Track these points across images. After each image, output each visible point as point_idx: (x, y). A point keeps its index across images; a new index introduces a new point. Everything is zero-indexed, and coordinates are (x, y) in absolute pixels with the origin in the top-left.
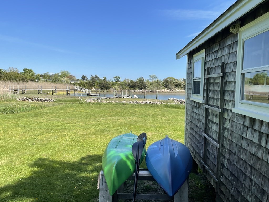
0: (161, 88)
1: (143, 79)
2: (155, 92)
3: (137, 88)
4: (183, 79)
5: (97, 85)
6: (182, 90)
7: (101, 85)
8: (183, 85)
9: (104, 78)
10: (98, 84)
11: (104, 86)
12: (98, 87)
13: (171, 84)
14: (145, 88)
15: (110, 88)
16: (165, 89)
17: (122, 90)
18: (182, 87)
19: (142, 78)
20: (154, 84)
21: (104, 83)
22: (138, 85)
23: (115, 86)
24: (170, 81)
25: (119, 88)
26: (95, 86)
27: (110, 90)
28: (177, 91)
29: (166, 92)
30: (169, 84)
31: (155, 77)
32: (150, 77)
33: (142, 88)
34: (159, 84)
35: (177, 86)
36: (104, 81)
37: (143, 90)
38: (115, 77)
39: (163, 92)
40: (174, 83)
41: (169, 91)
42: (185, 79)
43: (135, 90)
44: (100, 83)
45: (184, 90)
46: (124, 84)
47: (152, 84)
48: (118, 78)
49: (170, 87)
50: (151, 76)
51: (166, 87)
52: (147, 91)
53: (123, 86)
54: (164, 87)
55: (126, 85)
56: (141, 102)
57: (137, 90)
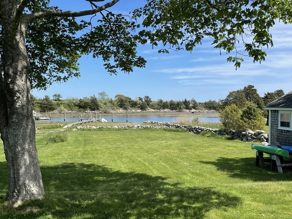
0: (116, 108)
1: (96, 98)
2: (109, 113)
3: (88, 109)
4: (139, 98)
5: (37, 106)
6: (139, 110)
7: (43, 106)
8: (139, 104)
9: (45, 96)
10: (38, 104)
11: (46, 107)
12: (38, 108)
13: (126, 104)
14: (98, 109)
15: (54, 109)
16: (120, 110)
17: (70, 112)
18: (139, 107)
19: (95, 96)
20: (108, 104)
21: (46, 103)
22: (90, 106)
23: (61, 107)
24: (125, 101)
25: (65, 110)
26: (34, 107)
27: (55, 111)
28: (133, 111)
29: (122, 113)
30: (125, 104)
31: (105, 95)
32: (99, 95)
33: (95, 109)
34: (113, 104)
35: (133, 106)
36: (46, 101)
37: (96, 112)
38: (55, 95)
39: (118, 113)
40: (129, 102)
41: (124, 111)
42: (141, 98)
43: (86, 111)
44: (41, 104)
45: (140, 111)
46: (72, 104)
47: (105, 104)
48: (59, 96)
49: (125, 107)
50: (100, 93)
51: (121, 107)
52: (100, 112)
53: (71, 106)
54: (119, 107)
55: (75, 105)
56: (133, 126)
57: (88, 111)
